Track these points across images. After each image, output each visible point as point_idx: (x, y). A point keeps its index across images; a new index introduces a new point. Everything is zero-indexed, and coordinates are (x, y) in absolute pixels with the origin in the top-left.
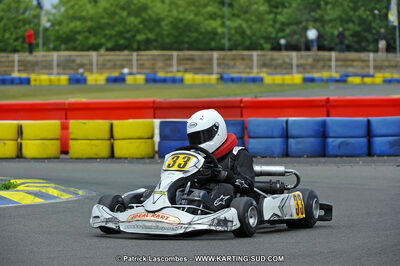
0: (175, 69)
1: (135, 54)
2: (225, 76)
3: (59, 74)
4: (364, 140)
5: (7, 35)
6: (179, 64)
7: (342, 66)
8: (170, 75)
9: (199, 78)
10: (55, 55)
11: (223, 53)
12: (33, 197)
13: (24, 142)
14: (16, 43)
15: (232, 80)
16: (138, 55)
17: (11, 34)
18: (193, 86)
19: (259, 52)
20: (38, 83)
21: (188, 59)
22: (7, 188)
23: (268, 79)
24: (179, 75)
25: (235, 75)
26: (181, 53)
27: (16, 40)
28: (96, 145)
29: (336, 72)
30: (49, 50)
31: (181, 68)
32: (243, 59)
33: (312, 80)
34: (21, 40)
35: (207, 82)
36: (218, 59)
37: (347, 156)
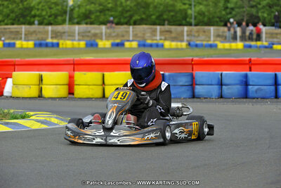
0: (158, 38)
1: (131, 27)
2: (192, 43)
3: (79, 40)
4: (273, 88)
5: (44, 13)
6: (161, 35)
7: (269, 38)
8: (155, 42)
9: (174, 44)
10: (77, 27)
11: (191, 27)
12: (39, 124)
13: (43, 87)
14: (50, 18)
15: (197, 46)
16: (133, 28)
17: (47, 12)
18: (170, 49)
19: (215, 27)
20: (64, 46)
21: (167, 31)
22: (23, 117)
23: (220, 45)
24: (161, 42)
25: (198, 42)
26: (162, 27)
27: (50, 16)
28: (92, 89)
29: (266, 41)
30: (73, 24)
31: (163, 38)
32: (204, 32)
33: (250, 46)
34: (53, 17)
35: (179, 47)
36: (187, 31)
37: (262, 98)
